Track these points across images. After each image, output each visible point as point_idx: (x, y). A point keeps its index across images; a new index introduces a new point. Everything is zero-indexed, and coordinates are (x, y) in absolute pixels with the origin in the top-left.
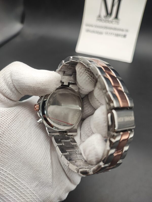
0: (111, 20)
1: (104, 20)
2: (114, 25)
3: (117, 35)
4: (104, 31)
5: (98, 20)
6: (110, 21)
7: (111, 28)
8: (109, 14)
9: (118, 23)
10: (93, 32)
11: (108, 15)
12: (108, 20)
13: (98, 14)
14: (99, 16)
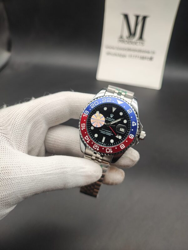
0: (135, 41)
2: (138, 47)
3: (143, 58)
6: (134, 42)
7: (135, 50)
8: (132, 34)
10: (115, 55)
11: (131, 36)
12: (131, 41)
13: (119, 35)
14: (121, 37)
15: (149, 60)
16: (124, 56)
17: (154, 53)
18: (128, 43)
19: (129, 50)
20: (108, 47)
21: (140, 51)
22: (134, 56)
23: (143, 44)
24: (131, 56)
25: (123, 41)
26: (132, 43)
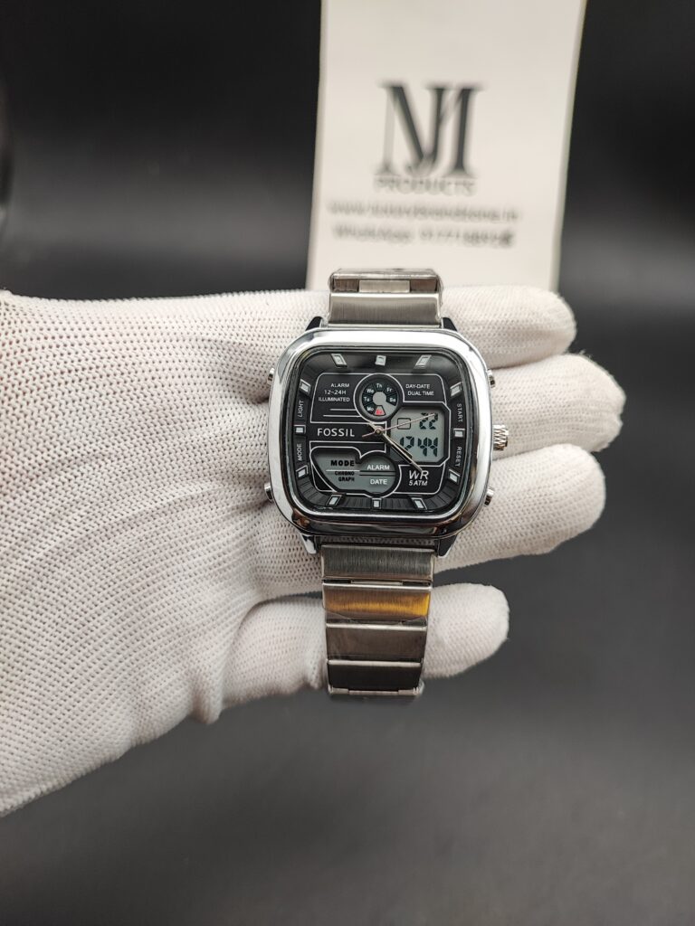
0: (439, 180)
1: (407, 182)
3: (474, 238)
4: (416, 224)
5: (382, 182)
6: (436, 182)
8: (424, 155)
9: (469, 187)
11: (424, 161)
12: (424, 179)
14: (387, 168)
15: (497, 242)
16: (403, 236)
17: (513, 216)
18: (413, 186)
20: (340, 208)
23: (468, 189)
25: (393, 181)
26: (428, 185)
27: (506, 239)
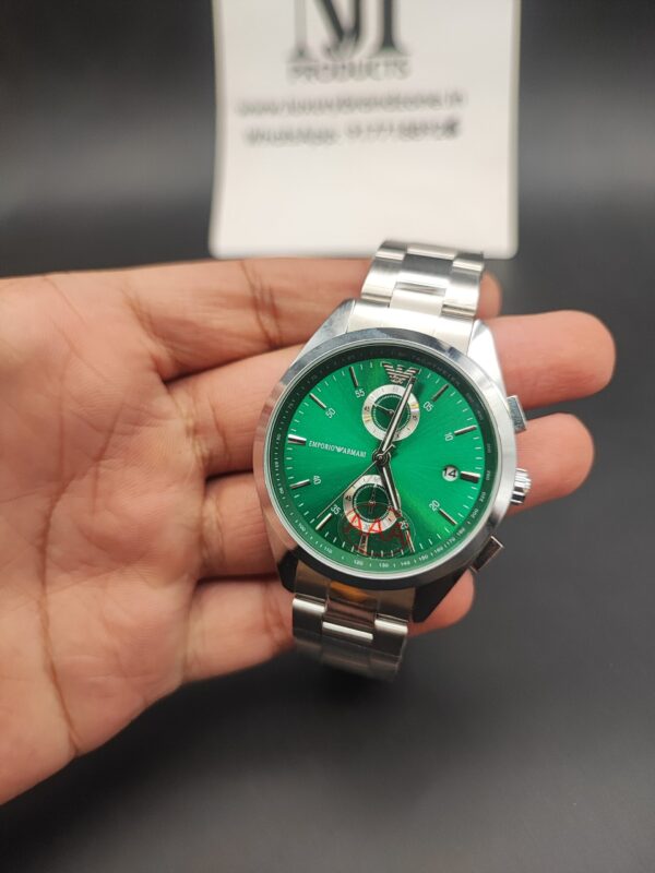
0: (365, 61)
1: (326, 68)
2: (384, 83)
3: (412, 130)
5: (297, 71)
6: (361, 65)
7: (369, 103)
8: (345, 33)
9: (402, 68)
10: (286, 136)
11: (345, 40)
12: (347, 62)
13: (289, 44)
14: (301, 52)
15: (440, 132)
16: (326, 136)
17: (457, 98)
18: (335, 74)
19: (346, 103)
20: (249, 109)
21: (394, 101)
22: (370, 129)
23: (402, 71)
24: (355, 131)
25: (310, 69)
26: (352, 71)
27: (451, 128)
